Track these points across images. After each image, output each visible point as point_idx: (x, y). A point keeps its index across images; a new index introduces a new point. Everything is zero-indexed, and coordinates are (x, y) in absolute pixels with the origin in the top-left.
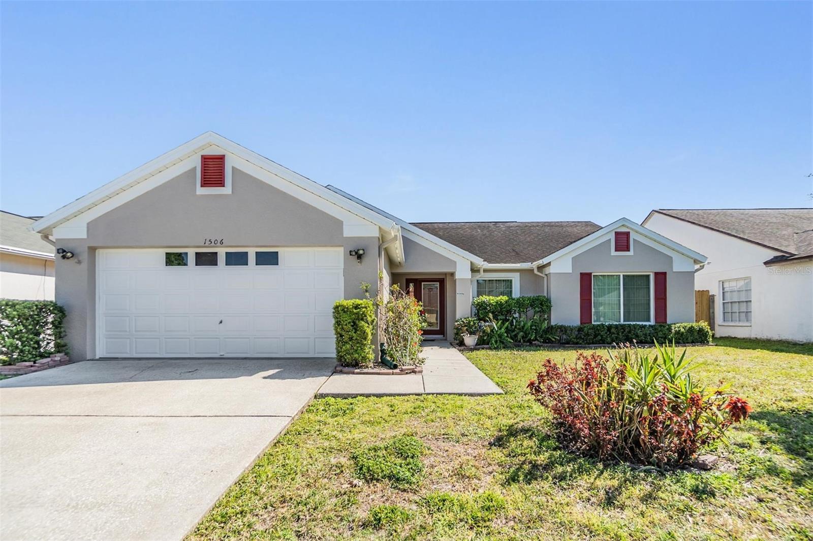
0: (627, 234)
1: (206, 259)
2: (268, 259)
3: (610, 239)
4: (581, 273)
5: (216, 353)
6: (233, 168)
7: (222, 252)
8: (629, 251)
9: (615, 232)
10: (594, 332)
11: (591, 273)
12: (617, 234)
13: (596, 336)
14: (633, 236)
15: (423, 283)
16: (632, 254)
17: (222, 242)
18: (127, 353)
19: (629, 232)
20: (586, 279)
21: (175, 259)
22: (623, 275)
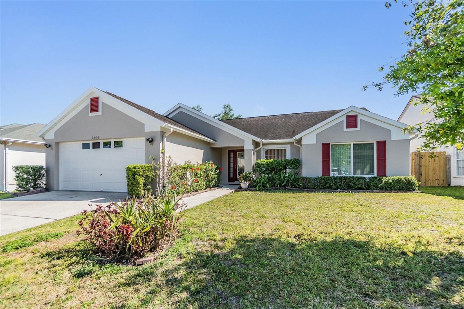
0: (356, 117)
1: (96, 146)
2: (119, 144)
3: (343, 121)
4: (322, 144)
5: (100, 189)
6: (102, 102)
7: (102, 142)
8: (357, 127)
9: (347, 116)
10: (325, 182)
11: (329, 143)
12: (348, 117)
13: (326, 184)
14: (359, 118)
15: (237, 152)
16: (359, 130)
17: (98, 138)
18: (69, 188)
19: (357, 115)
20: (326, 147)
21: (86, 146)
22: (354, 144)
